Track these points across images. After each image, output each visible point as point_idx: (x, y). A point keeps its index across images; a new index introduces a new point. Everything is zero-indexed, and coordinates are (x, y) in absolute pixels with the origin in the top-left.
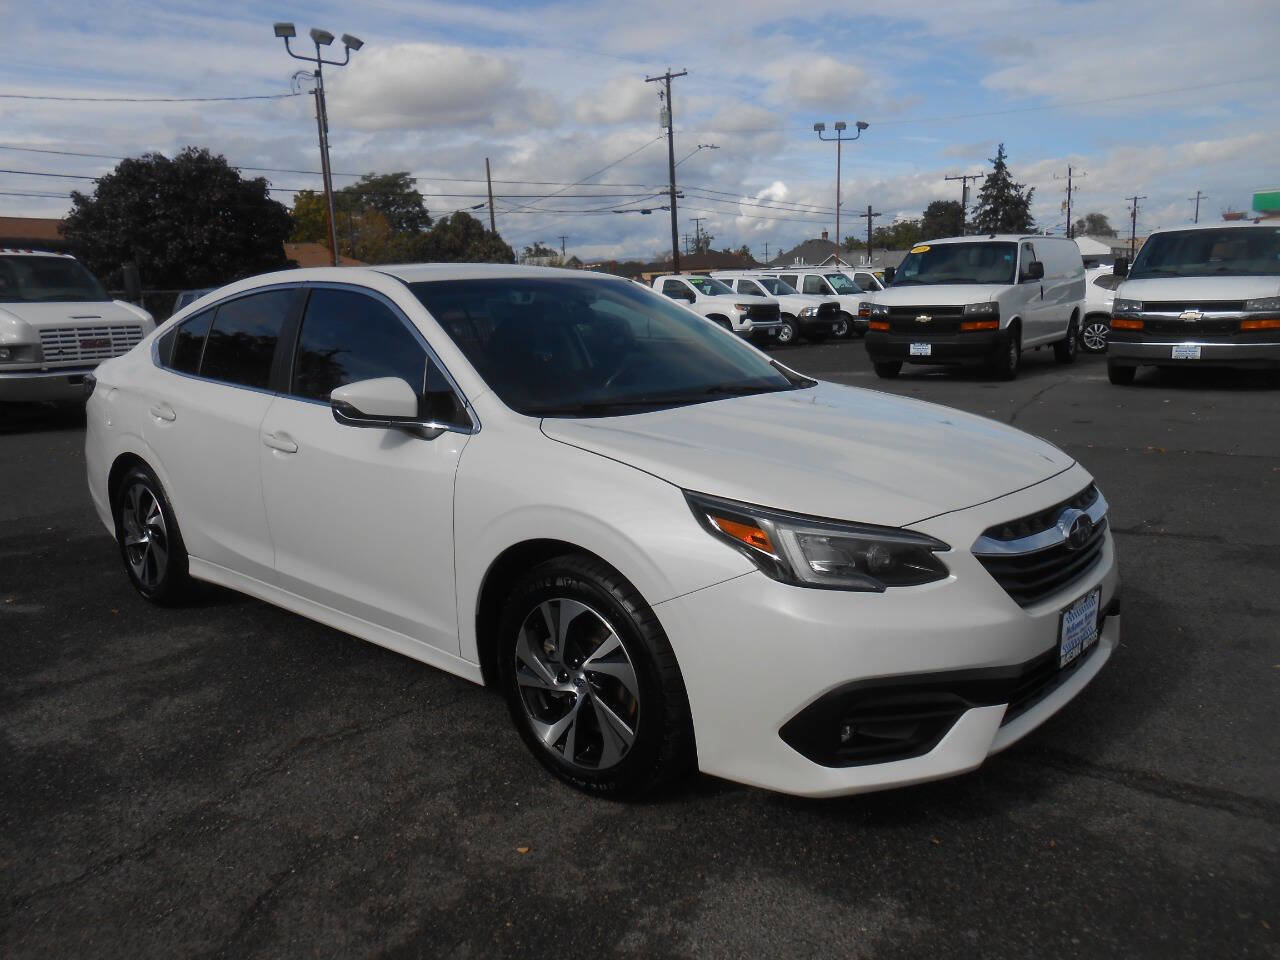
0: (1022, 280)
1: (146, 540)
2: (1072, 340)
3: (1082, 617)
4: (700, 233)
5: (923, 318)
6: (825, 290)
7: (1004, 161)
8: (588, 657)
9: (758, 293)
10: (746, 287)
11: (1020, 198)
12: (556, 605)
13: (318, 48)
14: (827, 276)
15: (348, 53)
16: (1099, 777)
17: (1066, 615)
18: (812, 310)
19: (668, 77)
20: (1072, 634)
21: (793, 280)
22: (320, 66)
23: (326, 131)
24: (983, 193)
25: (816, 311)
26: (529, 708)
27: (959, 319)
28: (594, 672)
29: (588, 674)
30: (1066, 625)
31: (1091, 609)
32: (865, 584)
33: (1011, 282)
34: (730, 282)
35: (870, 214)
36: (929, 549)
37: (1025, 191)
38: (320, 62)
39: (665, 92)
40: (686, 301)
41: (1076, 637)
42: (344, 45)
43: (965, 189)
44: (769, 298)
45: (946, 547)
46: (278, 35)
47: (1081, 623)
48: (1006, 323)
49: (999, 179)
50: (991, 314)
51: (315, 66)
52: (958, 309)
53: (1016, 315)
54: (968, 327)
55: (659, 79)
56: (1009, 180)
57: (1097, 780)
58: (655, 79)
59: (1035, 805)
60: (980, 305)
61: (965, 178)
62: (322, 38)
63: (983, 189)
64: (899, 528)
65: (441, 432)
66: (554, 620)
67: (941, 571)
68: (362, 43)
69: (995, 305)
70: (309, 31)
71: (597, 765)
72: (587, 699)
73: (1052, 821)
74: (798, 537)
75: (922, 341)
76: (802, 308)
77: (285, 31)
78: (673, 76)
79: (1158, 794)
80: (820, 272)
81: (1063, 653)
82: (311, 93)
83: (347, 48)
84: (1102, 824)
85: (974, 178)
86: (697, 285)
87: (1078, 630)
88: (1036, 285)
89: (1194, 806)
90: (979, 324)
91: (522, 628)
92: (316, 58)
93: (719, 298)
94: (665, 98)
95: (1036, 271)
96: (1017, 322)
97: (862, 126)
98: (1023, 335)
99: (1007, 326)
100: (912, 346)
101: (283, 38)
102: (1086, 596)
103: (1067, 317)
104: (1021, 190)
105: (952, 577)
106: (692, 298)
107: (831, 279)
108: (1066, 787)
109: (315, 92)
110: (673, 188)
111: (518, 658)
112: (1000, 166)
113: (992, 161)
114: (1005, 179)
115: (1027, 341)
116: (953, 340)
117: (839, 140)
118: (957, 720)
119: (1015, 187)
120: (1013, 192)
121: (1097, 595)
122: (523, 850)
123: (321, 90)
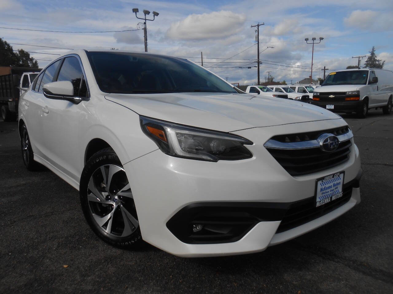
0: (369, 83)
1: (26, 148)
2: (390, 106)
3: (332, 184)
4: (270, 77)
5: (331, 96)
6: (305, 91)
7: (374, 52)
8: (120, 190)
9: (282, 92)
10: (277, 90)
11: (380, 64)
12: (108, 168)
13: (145, 15)
14: (306, 87)
15: (154, 17)
16: (338, 262)
17: (319, 183)
18: (299, 97)
19: (258, 26)
20: (324, 191)
21: (294, 88)
22: (146, 21)
23: (147, 40)
24: (366, 63)
25: (301, 98)
26: (92, 210)
27: (344, 97)
28: (122, 196)
29: (119, 197)
30: (319, 187)
31: (338, 182)
32: (209, 158)
33: (365, 84)
34: (272, 88)
35: (325, 70)
36: (243, 143)
37: (381, 63)
38: (146, 20)
39: (257, 30)
40: (257, 94)
41: (328, 194)
42: (153, 15)
43: (359, 61)
44: (285, 93)
45: (251, 143)
46: (133, 12)
47: (330, 187)
48: (362, 98)
49: (372, 58)
50: (357, 95)
51: (144, 21)
52: (344, 93)
53: (366, 96)
54: (348, 99)
55: (255, 26)
56: (376, 58)
57: (336, 264)
58: (254, 26)
59: (300, 272)
60: (352, 92)
61: (359, 57)
62: (147, 13)
63: (366, 62)
64: (228, 133)
65: (80, 101)
66: (106, 174)
67: (249, 155)
68: (159, 14)
69: (358, 92)
70: (143, 11)
71: (121, 235)
72: (118, 207)
73: (304, 281)
74: (177, 134)
75: (330, 104)
76: (296, 97)
77: (135, 11)
78: (260, 25)
79: (364, 273)
80: (304, 86)
81: (318, 200)
82: (143, 29)
83: (154, 16)
84: (329, 286)
85: (362, 57)
86: (261, 89)
87: (329, 190)
88: (375, 86)
89: (380, 281)
90: (352, 98)
91: (92, 177)
92: (145, 18)
93: (268, 93)
94: (257, 32)
95: (375, 81)
96: (367, 99)
97: (321, 39)
98: (369, 103)
99: (363, 99)
100: (327, 106)
101: (135, 13)
102: (334, 175)
103: (388, 98)
104: (380, 62)
105: (254, 158)
106: (259, 93)
107: (307, 88)
108: (319, 265)
109: (144, 29)
110: (258, 61)
111: (89, 189)
112: (373, 54)
113: (370, 52)
114: (374, 58)
115: (370, 105)
116: (342, 104)
117: (313, 43)
118: (253, 227)
119: (378, 61)
120: (377, 63)
121: (342, 175)
122: (65, 266)
123: (146, 28)
